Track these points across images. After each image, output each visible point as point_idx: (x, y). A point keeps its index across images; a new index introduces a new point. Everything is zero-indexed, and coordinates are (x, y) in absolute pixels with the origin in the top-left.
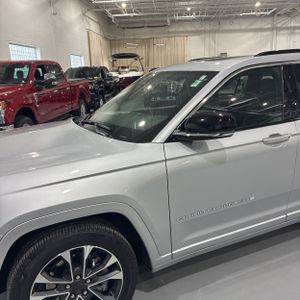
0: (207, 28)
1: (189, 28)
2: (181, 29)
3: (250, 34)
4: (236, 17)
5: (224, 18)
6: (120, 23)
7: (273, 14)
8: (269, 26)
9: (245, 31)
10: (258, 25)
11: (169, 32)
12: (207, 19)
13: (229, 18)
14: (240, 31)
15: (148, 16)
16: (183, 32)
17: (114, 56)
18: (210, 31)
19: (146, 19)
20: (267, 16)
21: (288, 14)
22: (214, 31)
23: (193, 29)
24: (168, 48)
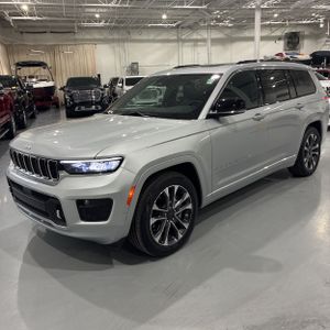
0: (116, 36)
1: (97, 36)
2: (88, 37)
3: (158, 45)
4: (144, 28)
5: (132, 28)
6: (19, 27)
7: (178, 27)
8: (175, 38)
9: (154, 41)
10: (164, 36)
11: (75, 40)
12: (115, 28)
13: (137, 28)
14: (148, 41)
15: (51, 21)
16: (90, 40)
17: (18, 64)
18: (119, 41)
19: (49, 24)
20: (173, 28)
21: (190, 27)
22: (124, 41)
23: (102, 37)
24: (77, 57)
